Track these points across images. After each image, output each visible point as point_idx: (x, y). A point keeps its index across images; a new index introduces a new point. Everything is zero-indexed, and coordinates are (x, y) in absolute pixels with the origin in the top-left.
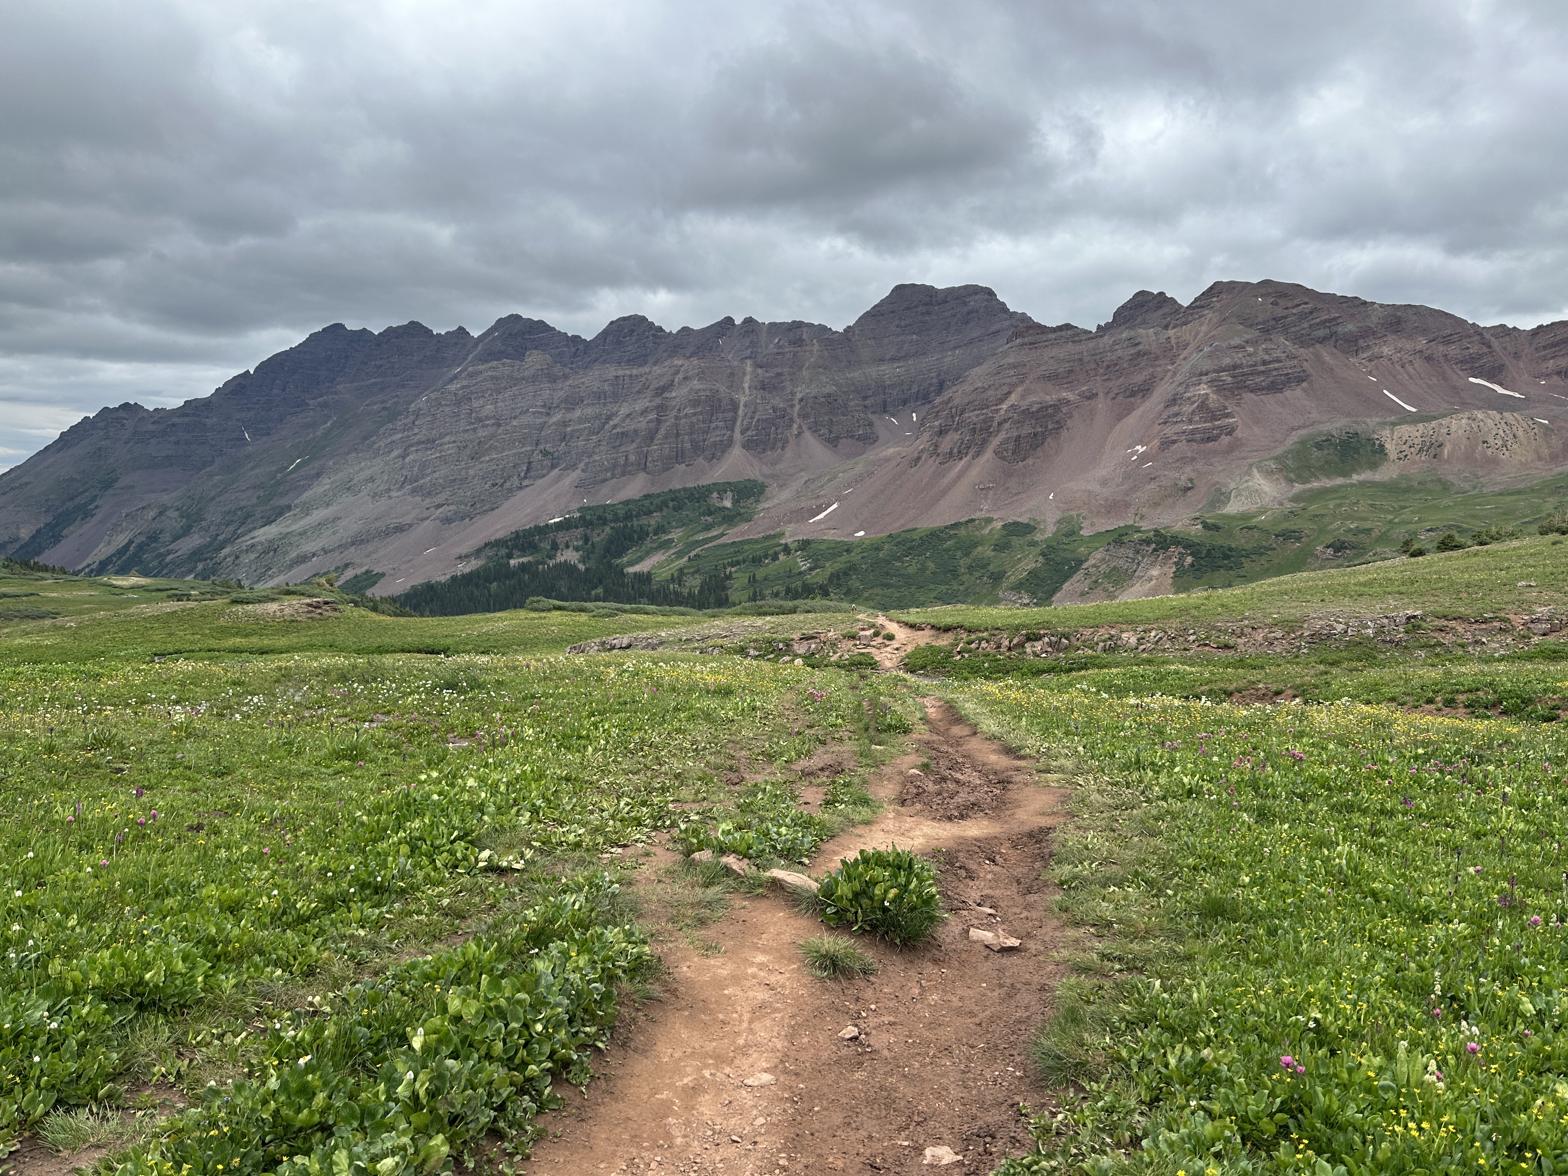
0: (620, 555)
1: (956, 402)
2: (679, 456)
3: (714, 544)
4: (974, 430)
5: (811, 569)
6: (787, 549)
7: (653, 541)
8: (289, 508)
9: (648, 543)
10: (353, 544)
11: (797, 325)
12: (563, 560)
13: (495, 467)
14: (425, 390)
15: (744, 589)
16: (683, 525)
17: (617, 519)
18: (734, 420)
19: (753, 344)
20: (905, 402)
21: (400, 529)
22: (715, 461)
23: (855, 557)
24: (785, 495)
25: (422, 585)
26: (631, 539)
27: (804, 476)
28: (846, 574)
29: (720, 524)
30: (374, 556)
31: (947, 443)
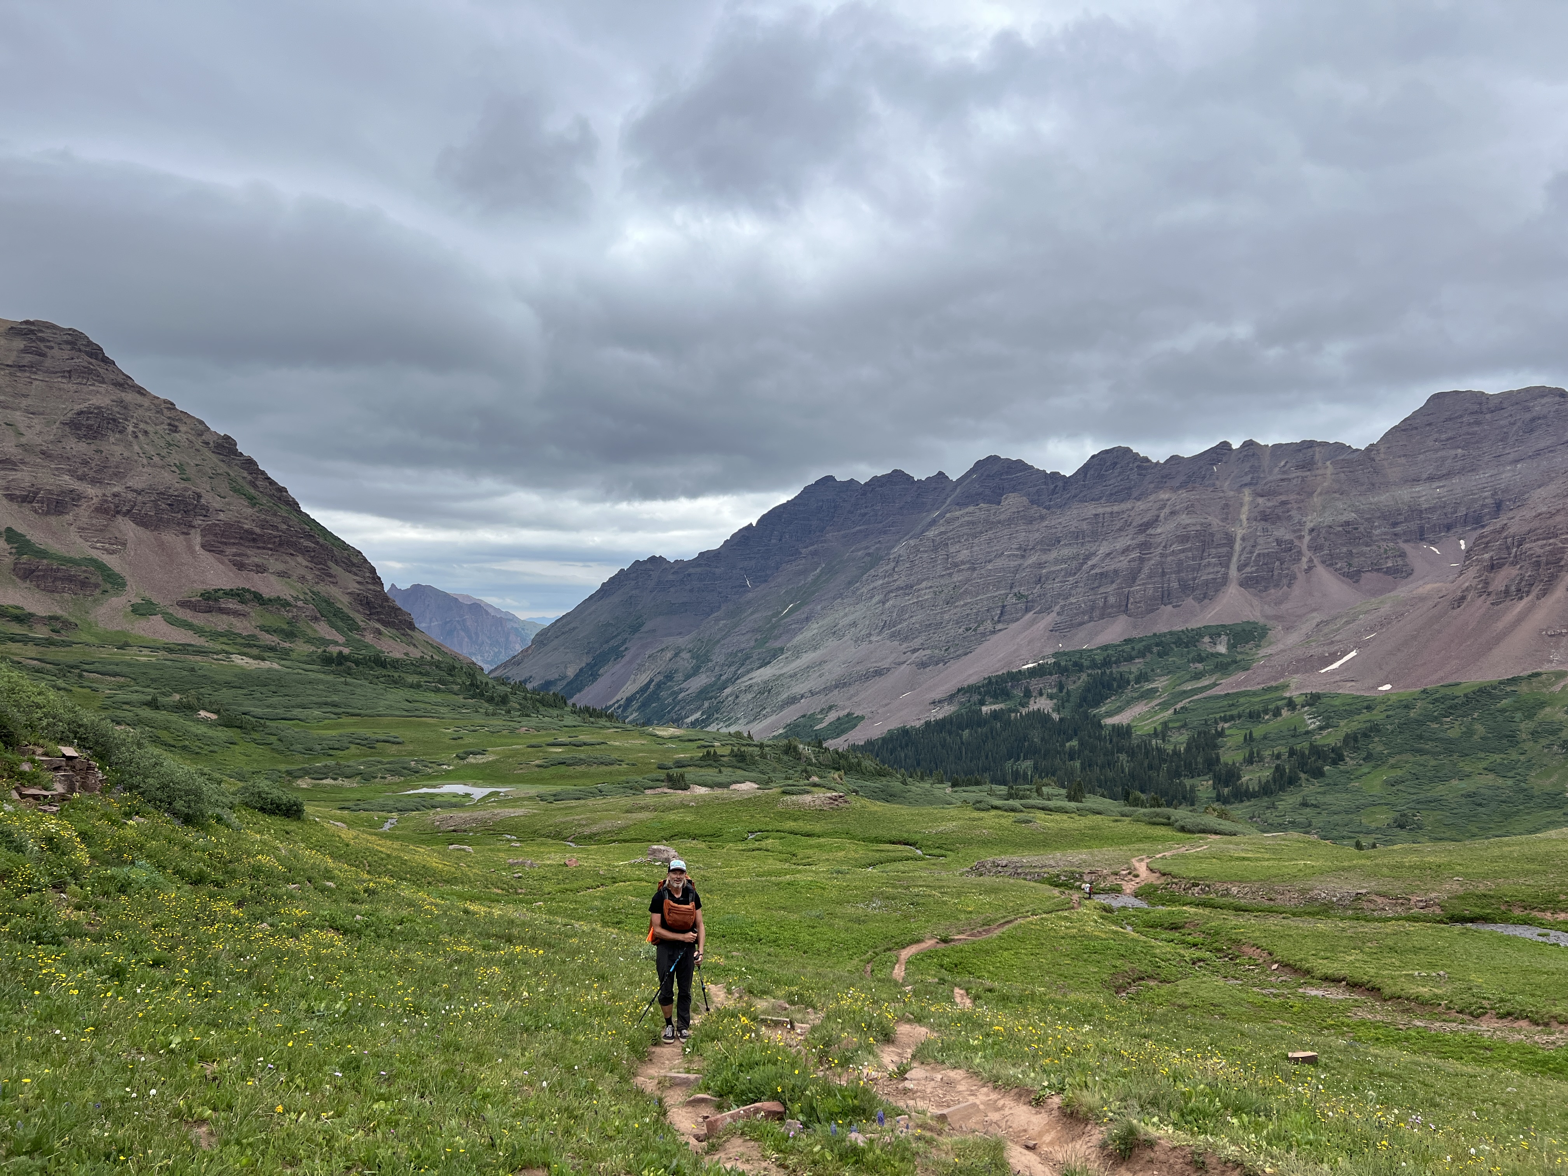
0: (1097, 704)
1: (1512, 531)
2: (1166, 597)
3: (1204, 695)
4: (1538, 564)
5: (1321, 728)
6: (1291, 704)
7: (1134, 690)
8: (782, 650)
9: (1129, 693)
10: (836, 687)
11: (1309, 445)
12: (1036, 708)
13: (969, 611)
14: (906, 535)
15: (1238, 748)
16: (1169, 673)
17: (1094, 665)
18: (1229, 556)
19: (1254, 469)
20: (1449, 528)
21: (879, 673)
22: (1207, 601)
23: (1377, 715)
24: (1293, 638)
25: (898, 730)
26: (1109, 687)
27: (1317, 617)
28: (1365, 735)
29: (1212, 672)
30: (855, 699)
31: (1500, 580)
